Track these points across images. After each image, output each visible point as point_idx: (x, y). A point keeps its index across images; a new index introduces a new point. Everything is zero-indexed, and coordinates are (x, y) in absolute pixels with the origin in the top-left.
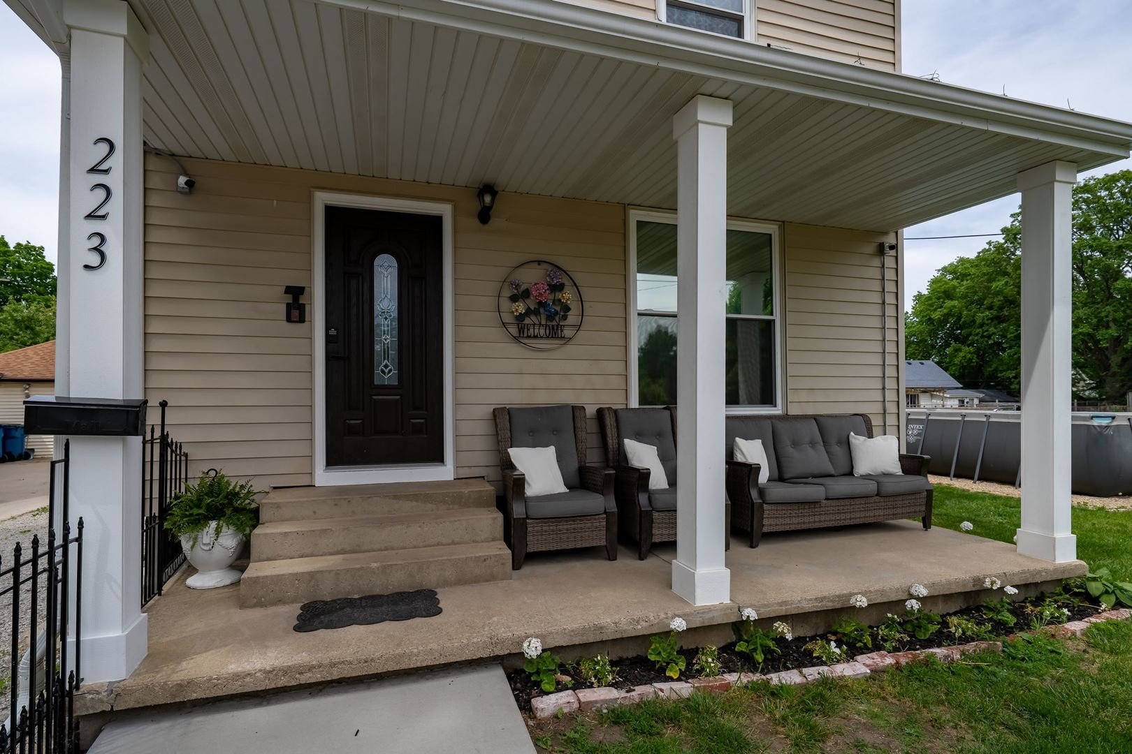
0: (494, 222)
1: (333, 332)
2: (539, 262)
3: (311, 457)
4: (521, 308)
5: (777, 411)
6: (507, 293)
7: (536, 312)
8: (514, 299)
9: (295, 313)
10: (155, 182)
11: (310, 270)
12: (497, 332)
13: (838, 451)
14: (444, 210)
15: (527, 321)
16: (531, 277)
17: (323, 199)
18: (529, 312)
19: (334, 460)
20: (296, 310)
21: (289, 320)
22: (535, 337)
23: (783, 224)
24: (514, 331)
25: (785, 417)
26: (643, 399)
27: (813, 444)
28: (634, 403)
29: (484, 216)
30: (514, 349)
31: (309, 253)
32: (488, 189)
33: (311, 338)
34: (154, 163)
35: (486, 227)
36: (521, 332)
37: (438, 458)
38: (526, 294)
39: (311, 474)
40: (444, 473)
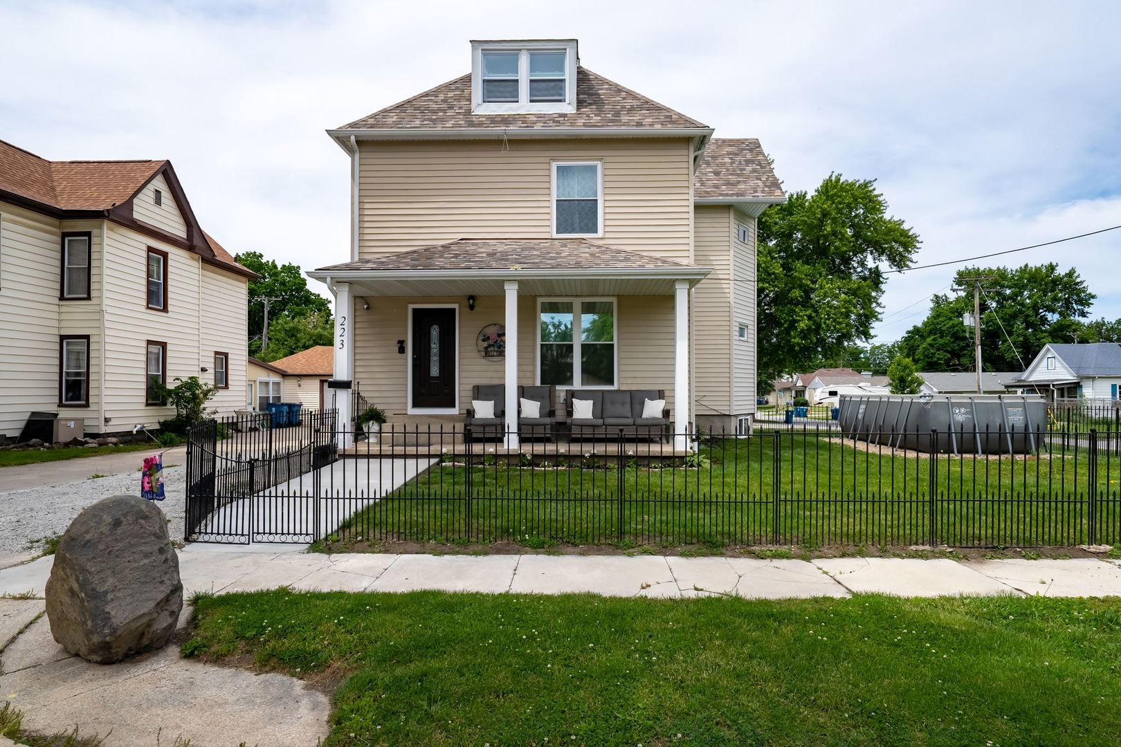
0: (476, 309)
1: (415, 356)
2: (495, 324)
3: (406, 403)
4: (485, 344)
5: (615, 387)
6: (481, 337)
7: (493, 346)
8: (484, 340)
9: (401, 350)
10: (357, 307)
11: (406, 334)
12: (477, 354)
13: (637, 407)
14: (456, 306)
15: (489, 350)
16: (491, 331)
17: (411, 307)
18: (490, 346)
19: (415, 405)
20: (402, 350)
21: (399, 353)
22: (492, 356)
23: (618, 296)
24: (483, 354)
25: (618, 391)
26: (542, 383)
27: (623, 404)
28: (538, 383)
29: (472, 307)
30: (483, 361)
31: (406, 327)
32: (471, 297)
33: (406, 359)
34: (358, 301)
35: (473, 311)
36: (487, 354)
37: (454, 406)
38: (488, 338)
39: (406, 410)
40: (454, 411)
